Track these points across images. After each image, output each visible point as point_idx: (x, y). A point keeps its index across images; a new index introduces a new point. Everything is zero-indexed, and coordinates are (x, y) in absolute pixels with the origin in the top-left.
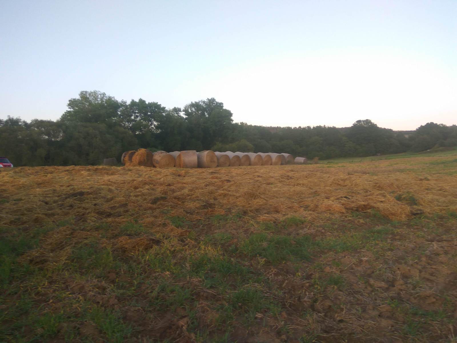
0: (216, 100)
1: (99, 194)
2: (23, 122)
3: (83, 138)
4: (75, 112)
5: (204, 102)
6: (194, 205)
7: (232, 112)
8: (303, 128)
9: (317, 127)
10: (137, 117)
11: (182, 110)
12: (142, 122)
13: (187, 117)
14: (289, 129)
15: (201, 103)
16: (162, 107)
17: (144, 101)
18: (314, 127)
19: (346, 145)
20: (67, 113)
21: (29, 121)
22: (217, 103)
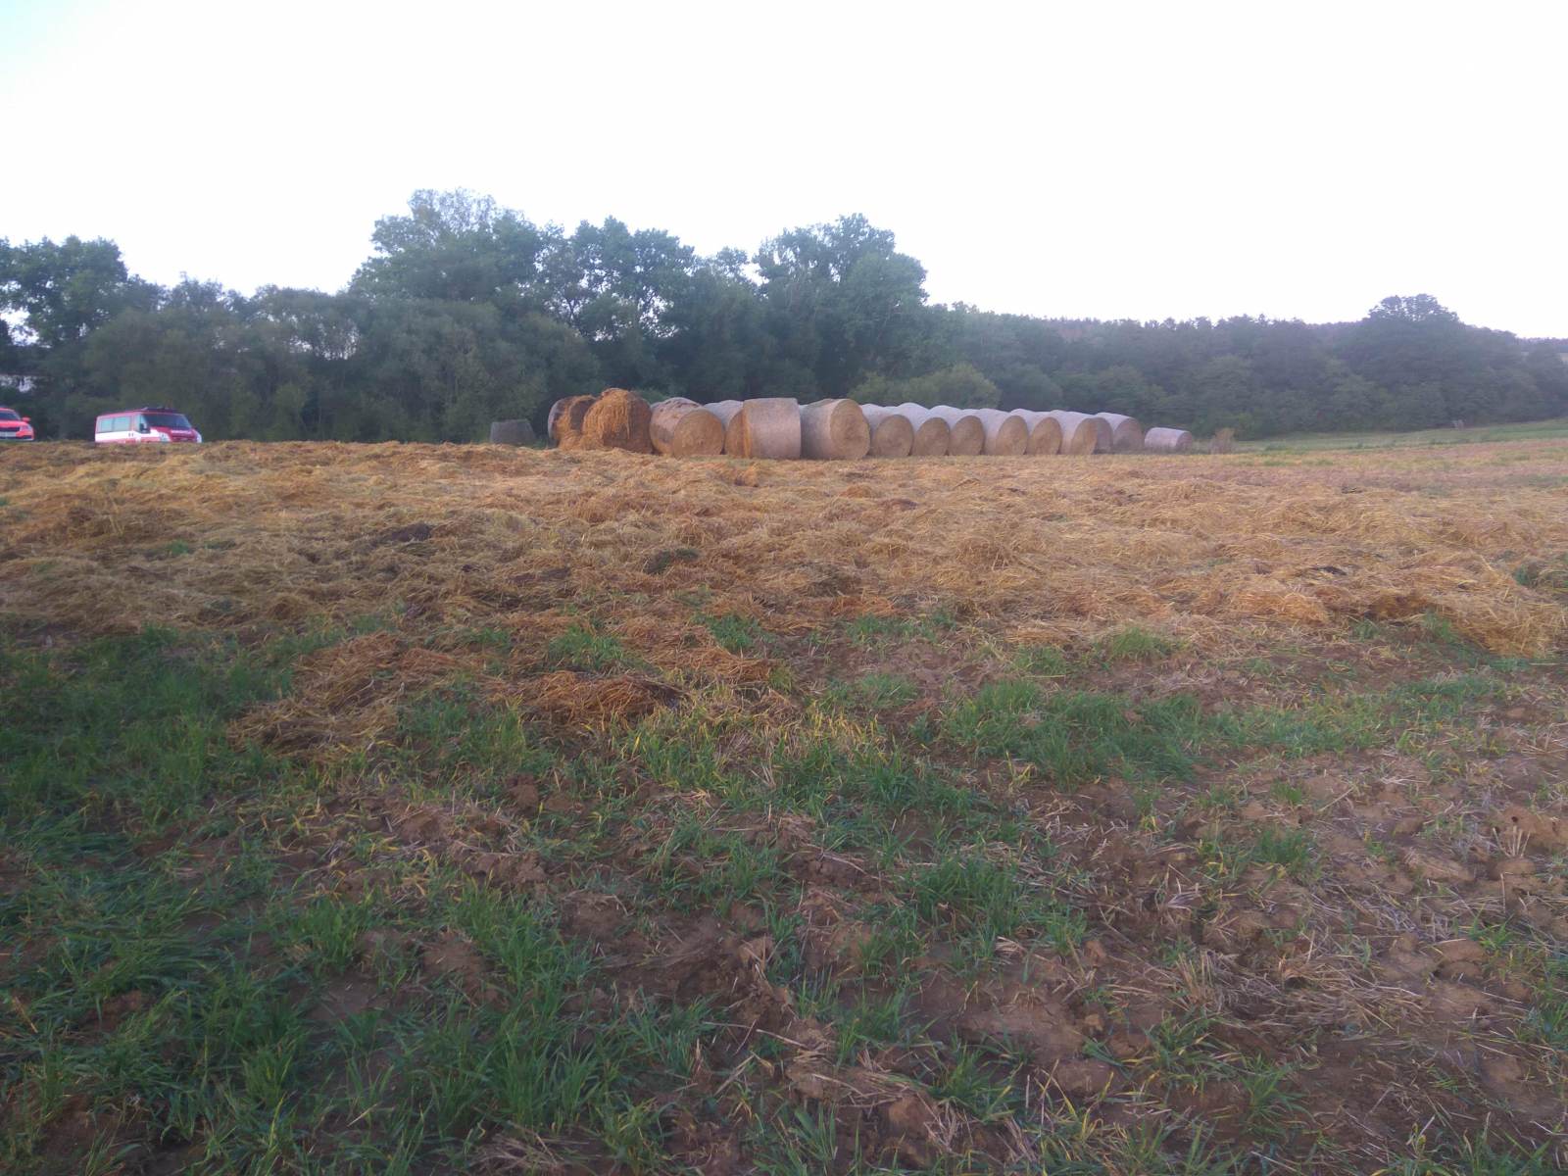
0: (870, 223)
1: (479, 536)
2: (230, 292)
3: (423, 351)
4: (397, 261)
5: (827, 229)
6: (789, 579)
7: (924, 265)
8: (1182, 324)
9: (1236, 319)
10: (599, 280)
11: (749, 259)
12: (616, 299)
13: (767, 281)
14: (1130, 327)
15: (815, 232)
16: (681, 246)
17: (621, 227)
18: (1222, 322)
19: (1339, 389)
20: (369, 265)
21: (248, 293)
22: (873, 232)
